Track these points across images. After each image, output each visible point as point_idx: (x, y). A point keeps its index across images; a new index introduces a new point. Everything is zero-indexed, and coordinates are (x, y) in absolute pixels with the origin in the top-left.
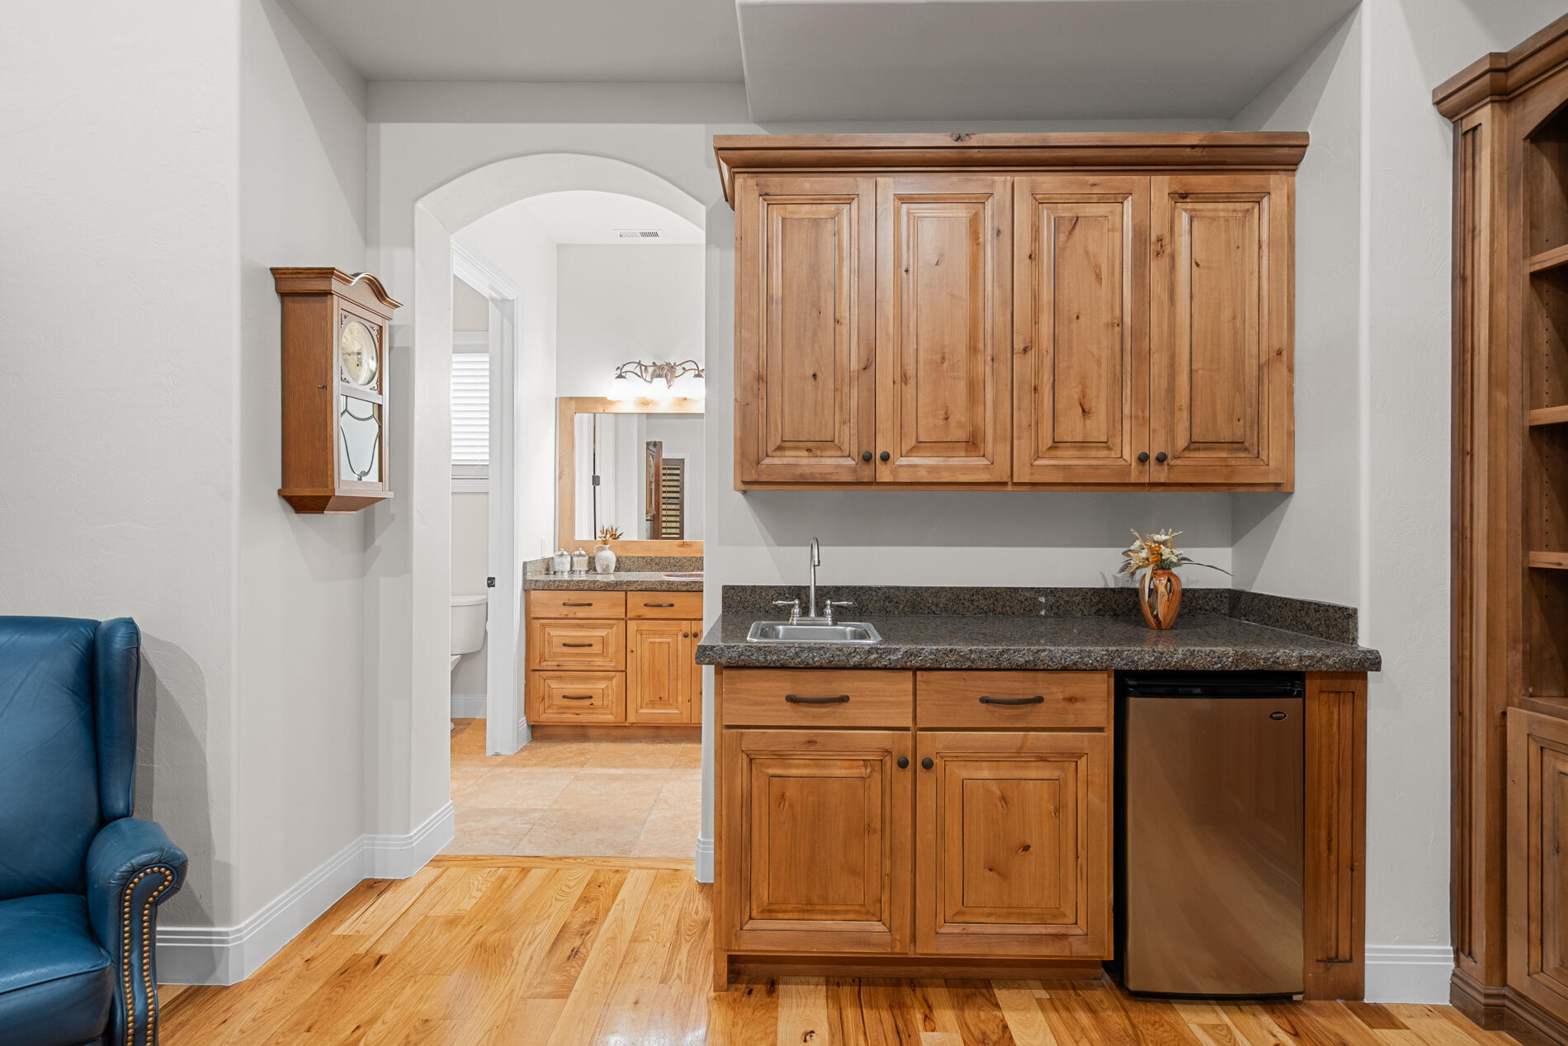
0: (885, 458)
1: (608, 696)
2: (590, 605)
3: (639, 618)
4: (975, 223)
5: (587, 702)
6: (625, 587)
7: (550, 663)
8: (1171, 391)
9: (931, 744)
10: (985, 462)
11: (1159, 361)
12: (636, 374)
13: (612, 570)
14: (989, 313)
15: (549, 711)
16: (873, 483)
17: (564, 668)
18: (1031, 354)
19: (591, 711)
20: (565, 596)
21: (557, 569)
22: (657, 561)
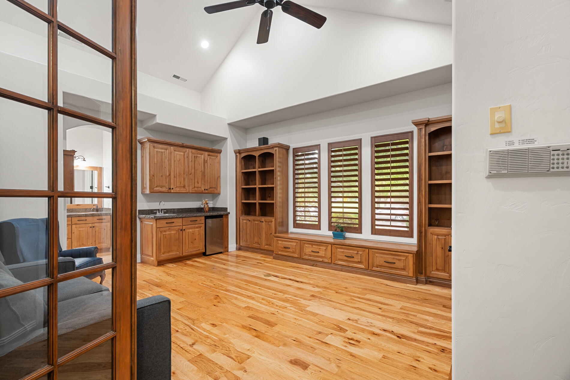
0: (173, 189)
4: (184, 155)
8: (208, 181)
9: (184, 227)
10: (185, 190)
11: (206, 176)
14: (186, 168)
16: (171, 192)
18: (192, 174)
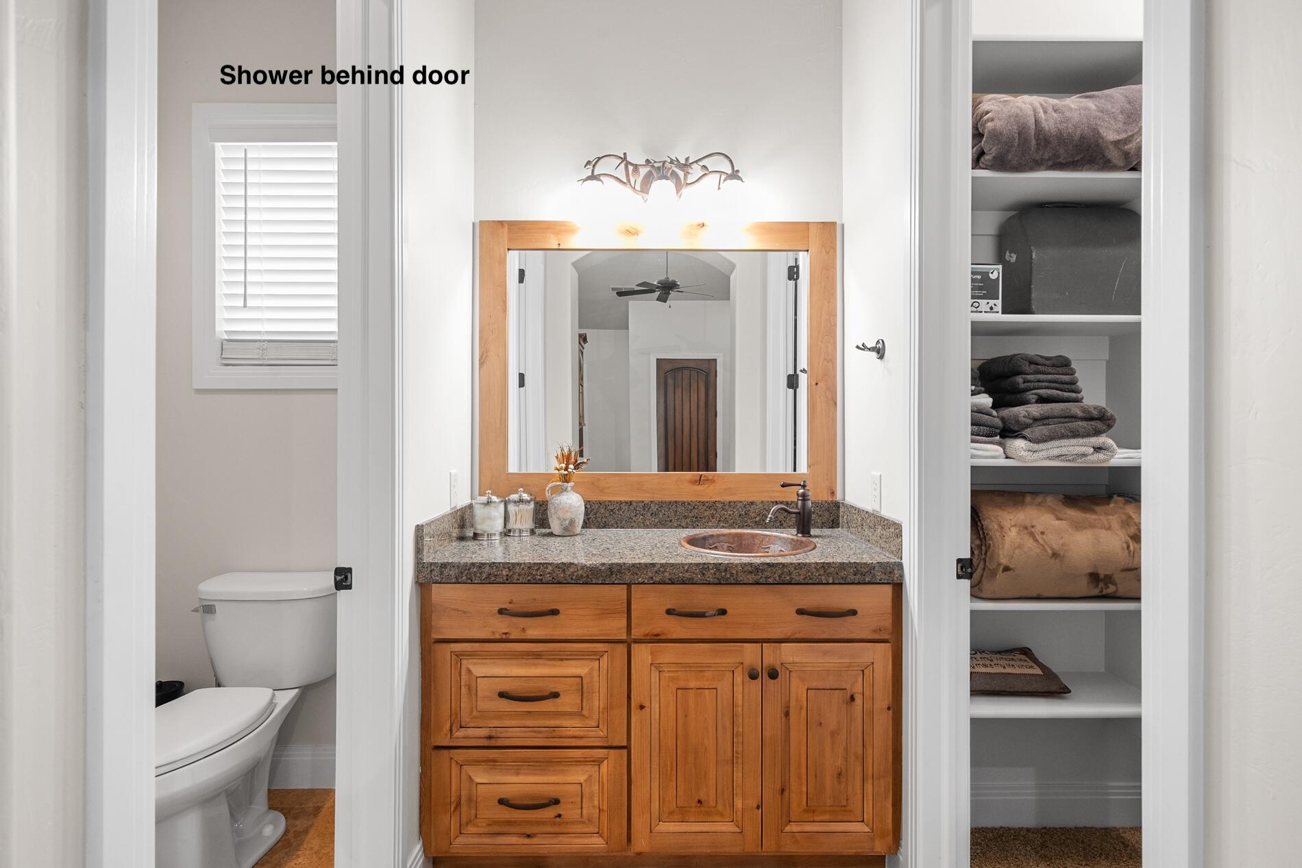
1: (591, 798)
2: (555, 612)
3: (656, 639)
5: (549, 813)
6: (627, 577)
7: (470, 732)
12: (617, 179)
13: (578, 529)
15: (472, 829)
17: (500, 743)
19: (556, 829)
20: (502, 595)
21: (480, 528)
22: (654, 508)
